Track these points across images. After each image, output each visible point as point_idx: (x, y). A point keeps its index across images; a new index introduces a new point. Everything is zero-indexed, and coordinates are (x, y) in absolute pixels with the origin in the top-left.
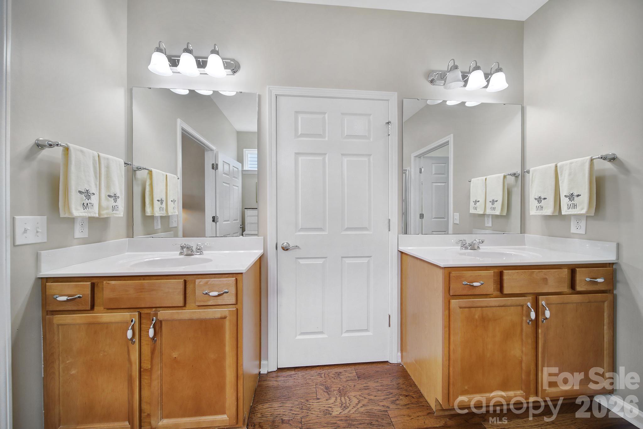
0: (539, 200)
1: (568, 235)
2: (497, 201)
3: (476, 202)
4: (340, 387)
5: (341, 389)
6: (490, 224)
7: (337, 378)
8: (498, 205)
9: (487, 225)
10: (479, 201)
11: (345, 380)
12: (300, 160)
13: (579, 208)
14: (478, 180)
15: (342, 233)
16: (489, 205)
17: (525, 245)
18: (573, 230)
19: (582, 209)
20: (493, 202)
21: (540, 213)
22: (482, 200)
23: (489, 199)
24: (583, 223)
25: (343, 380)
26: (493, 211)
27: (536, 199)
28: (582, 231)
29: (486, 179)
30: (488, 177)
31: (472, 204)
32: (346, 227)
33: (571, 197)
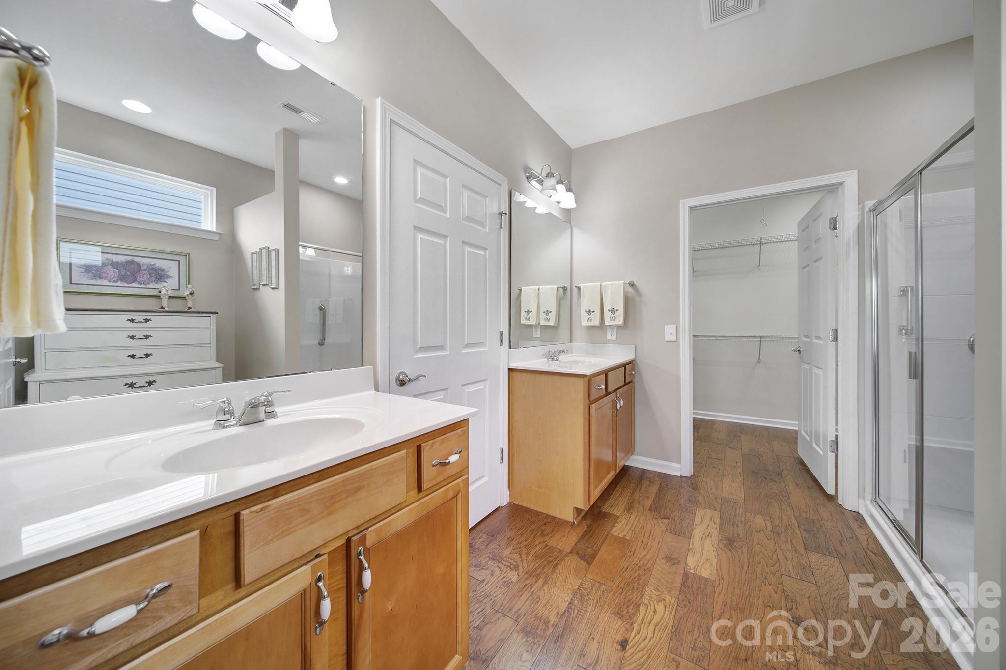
0: (589, 312)
1: (606, 342)
2: (551, 312)
3: (528, 312)
4: (488, 555)
5: (491, 556)
6: (539, 336)
7: (474, 551)
8: (553, 316)
9: (535, 336)
10: (531, 311)
11: (483, 547)
12: (419, 239)
13: (618, 320)
14: (530, 289)
15: (463, 352)
16: (543, 316)
17: (573, 353)
18: (609, 337)
19: (620, 321)
20: (547, 313)
21: (590, 324)
22: (534, 309)
23: (543, 309)
24: (615, 332)
25: (482, 548)
26: (548, 322)
27: (586, 312)
28: (614, 338)
29: (539, 289)
30: (541, 287)
31: (523, 314)
32: (466, 343)
33: (613, 311)
